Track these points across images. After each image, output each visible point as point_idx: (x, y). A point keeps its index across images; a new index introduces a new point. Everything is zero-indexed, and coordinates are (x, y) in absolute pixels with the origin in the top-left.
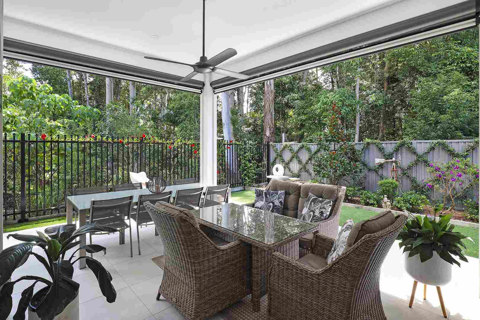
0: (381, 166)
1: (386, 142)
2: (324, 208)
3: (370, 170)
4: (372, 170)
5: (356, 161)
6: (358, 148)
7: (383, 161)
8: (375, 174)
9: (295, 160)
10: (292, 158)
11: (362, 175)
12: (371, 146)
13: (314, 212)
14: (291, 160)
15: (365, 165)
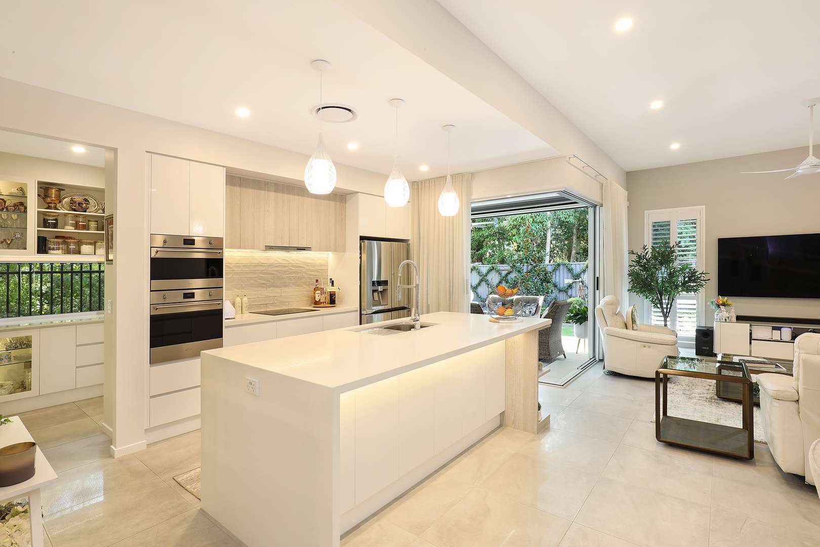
0: (570, 286)
1: (575, 263)
2: (531, 309)
3: (560, 291)
4: (562, 291)
5: (548, 282)
6: (549, 269)
7: (571, 281)
8: (565, 294)
9: (483, 283)
10: (481, 281)
11: (554, 295)
12: (561, 267)
13: (525, 312)
14: (479, 284)
15: (556, 286)
